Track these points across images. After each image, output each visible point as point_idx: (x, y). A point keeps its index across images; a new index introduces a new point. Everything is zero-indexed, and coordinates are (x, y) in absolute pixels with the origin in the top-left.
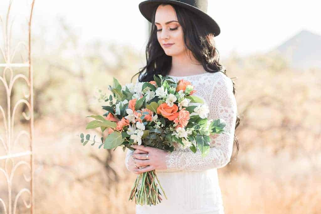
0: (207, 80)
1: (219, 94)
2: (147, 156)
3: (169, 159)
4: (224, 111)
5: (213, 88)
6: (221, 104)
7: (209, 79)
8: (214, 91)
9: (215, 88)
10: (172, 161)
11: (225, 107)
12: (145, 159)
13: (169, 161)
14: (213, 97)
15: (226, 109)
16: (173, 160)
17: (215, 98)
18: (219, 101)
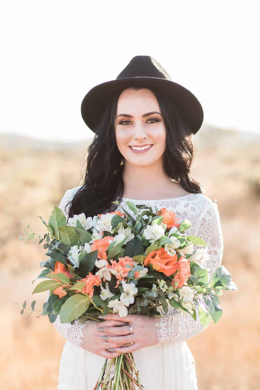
0: (189, 208)
1: (208, 229)
2: (131, 329)
3: (160, 328)
4: (213, 253)
5: (200, 219)
6: (210, 243)
7: (191, 205)
8: (202, 225)
9: (204, 219)
10: (164, 331)
11: (214, 247)
12: (128, 333)
13: (162, 331)
14: (200, 234)
15: (216, 250)
16: (165, 328)
17: (203, 234)
18: (207, 239)
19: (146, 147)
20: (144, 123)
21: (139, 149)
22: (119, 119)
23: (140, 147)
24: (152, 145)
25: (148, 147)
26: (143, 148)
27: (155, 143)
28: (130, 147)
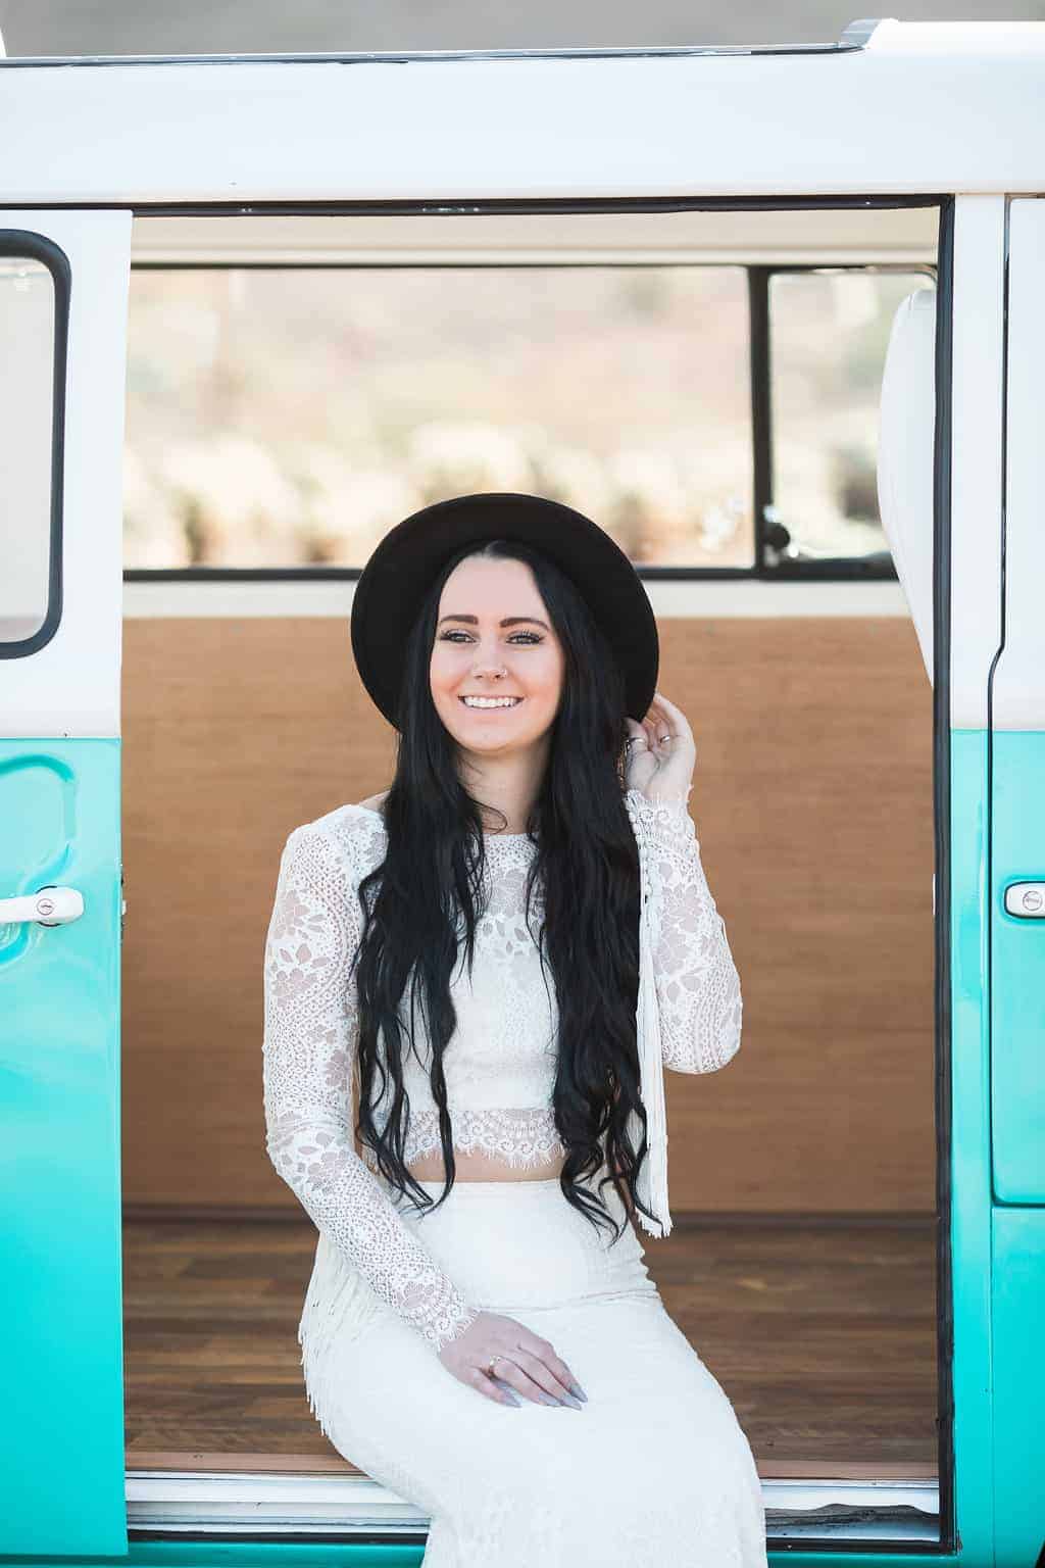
19: (500, 702)
20: (502, 642)
21: (483, 703)
22: (442, 628)
23: (488, 698)
24: (519, 700)
25: (507, 702)
26: (492, 703)
27: (527, 696)
28: (463, 699)
